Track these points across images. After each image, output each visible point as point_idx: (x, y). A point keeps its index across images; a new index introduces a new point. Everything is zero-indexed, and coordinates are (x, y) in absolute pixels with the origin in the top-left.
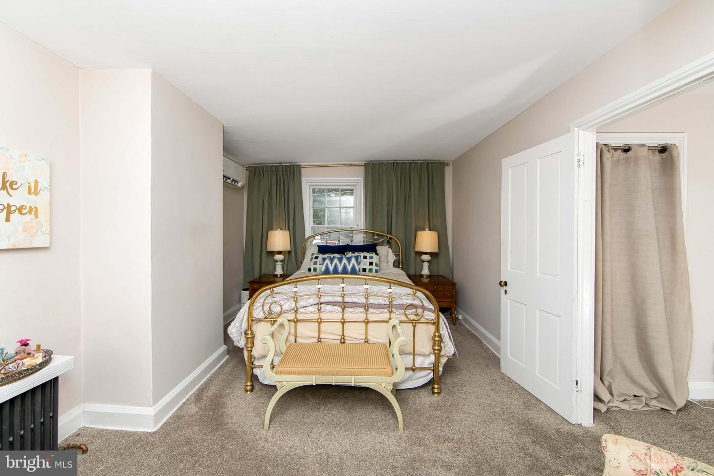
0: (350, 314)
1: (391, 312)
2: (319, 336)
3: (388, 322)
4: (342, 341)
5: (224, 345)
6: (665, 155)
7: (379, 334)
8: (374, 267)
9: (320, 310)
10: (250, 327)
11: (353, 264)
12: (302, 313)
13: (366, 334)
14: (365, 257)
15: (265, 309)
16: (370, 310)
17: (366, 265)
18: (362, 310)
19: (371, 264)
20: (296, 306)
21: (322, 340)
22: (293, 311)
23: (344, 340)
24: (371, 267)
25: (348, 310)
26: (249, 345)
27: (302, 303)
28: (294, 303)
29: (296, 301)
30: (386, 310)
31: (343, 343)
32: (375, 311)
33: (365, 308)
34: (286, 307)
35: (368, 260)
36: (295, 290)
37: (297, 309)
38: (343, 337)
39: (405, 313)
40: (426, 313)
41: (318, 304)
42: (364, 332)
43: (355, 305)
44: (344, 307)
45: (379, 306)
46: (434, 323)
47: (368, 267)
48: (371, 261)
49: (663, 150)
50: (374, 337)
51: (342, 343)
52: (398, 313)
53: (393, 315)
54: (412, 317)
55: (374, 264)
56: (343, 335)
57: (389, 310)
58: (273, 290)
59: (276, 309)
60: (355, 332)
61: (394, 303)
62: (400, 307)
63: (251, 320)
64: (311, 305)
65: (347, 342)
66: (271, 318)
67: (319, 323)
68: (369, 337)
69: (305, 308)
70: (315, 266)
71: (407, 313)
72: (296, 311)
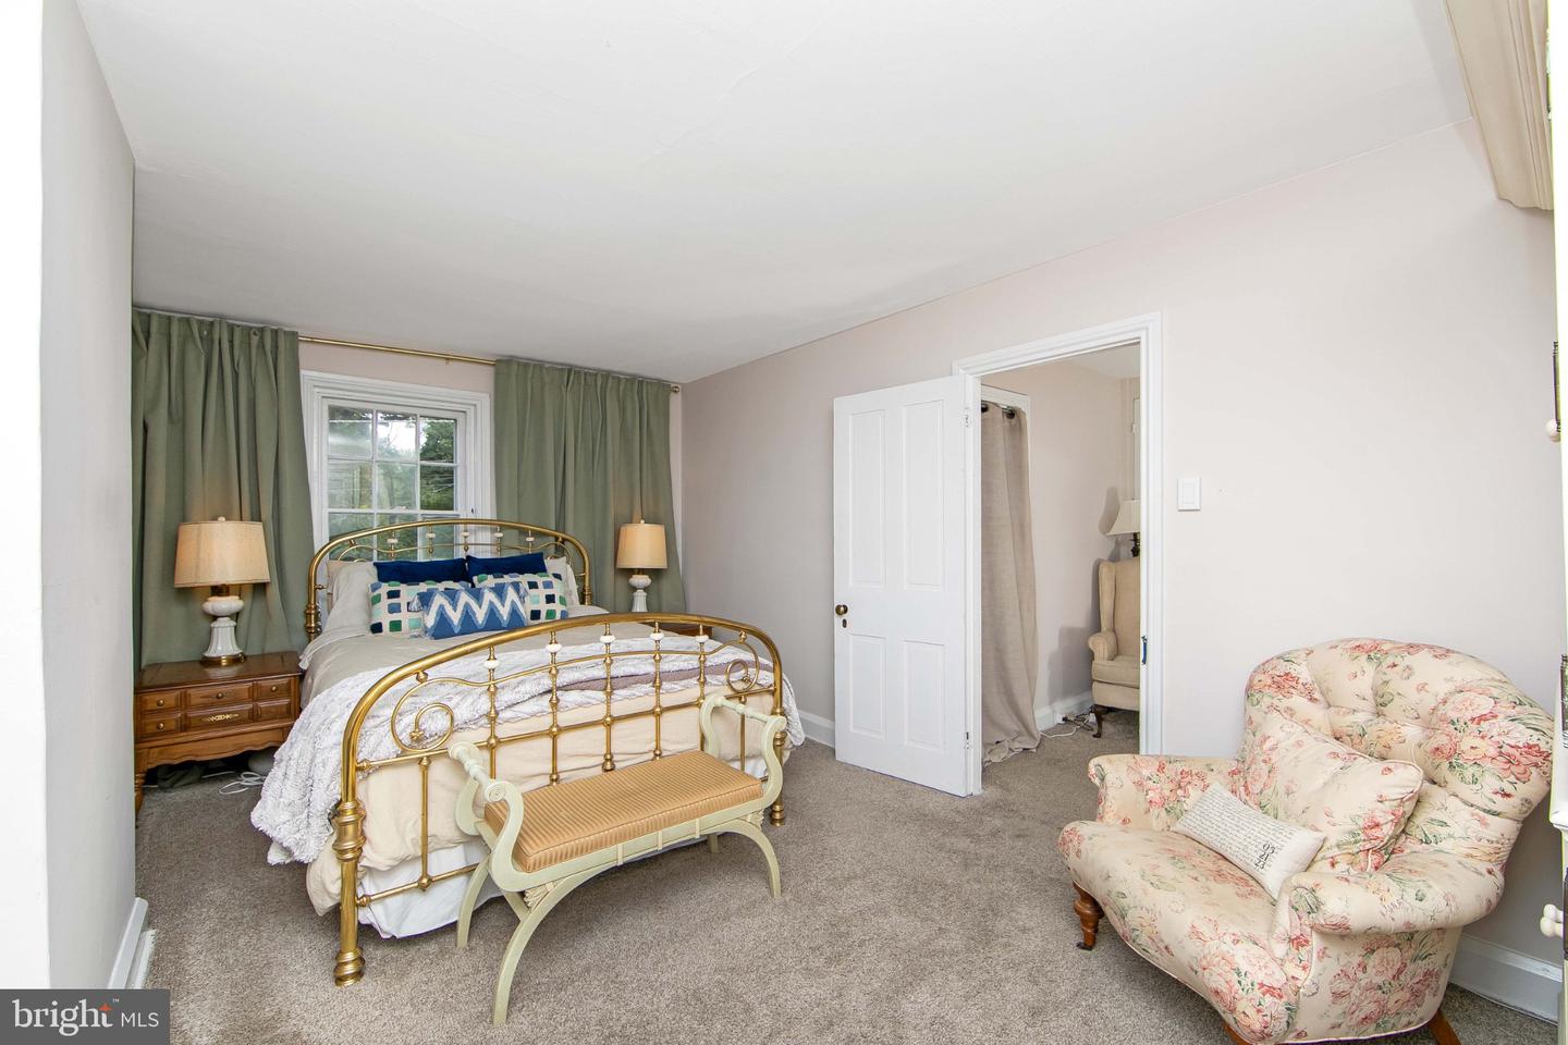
0: (624, 701)
1: (704, 683)
2: (554, 768)
3: (699, 705)
4: (609, 766)
5: (138, 899)
6: (1014, 421)
7: (680, 734)
8: (557, 607)
9: (555, 705)
10: (349, 789)
11: (513, 602)
12: (507, 721)
13: (658, 740)
14: (533, 585)
15: (398, 729)
16: (666, 685)
17: (538, 602)
18: (648, 687)
19: (550, 599)
20: (493, 706)
21: (562, 776)
22: (484, 721)
23: (613, 764)
24: (551, 606)
25: (619, 693)
26: (349, 844)
27: (505, 697)
28: (485, 699)
29: (493, 695)
30: (694, 681)
31: (611, 770)
32: (675, 686)
33: (655, 682)
34: (463, 713)
35: (542, 592)
36: (492, 664)
37: (497, 713)
38: (609, 757)
39: (728, 681)
40: (763, 673)
41: (550, 691)
42: (653, 735)
43: (632, 679)
44: (613, 689)
45: (681, 675)
46: (773, 693)
47: (544, 607)
48: (549, 592)
49: (1011, 414)
50: (674, 743)
51: (607, 771)
52: (716, 683)
53: (707, 689)
54: (740, 686)
55: (557, 599)
56: (609, 751)
57: (698, 680)
58: (426, 674)
59: (437, 723)
60: (633, 741)
61: (708, 664)
62: (719, 669)
63: (352, 768)
64: (533, 697)
65: (618, 765)
66: (421, 752)
67: (554, 738)
68: (663, 745)
69: (516, 708)
70: (395, 617)
71: (731, 679)
72: (492, 718)
